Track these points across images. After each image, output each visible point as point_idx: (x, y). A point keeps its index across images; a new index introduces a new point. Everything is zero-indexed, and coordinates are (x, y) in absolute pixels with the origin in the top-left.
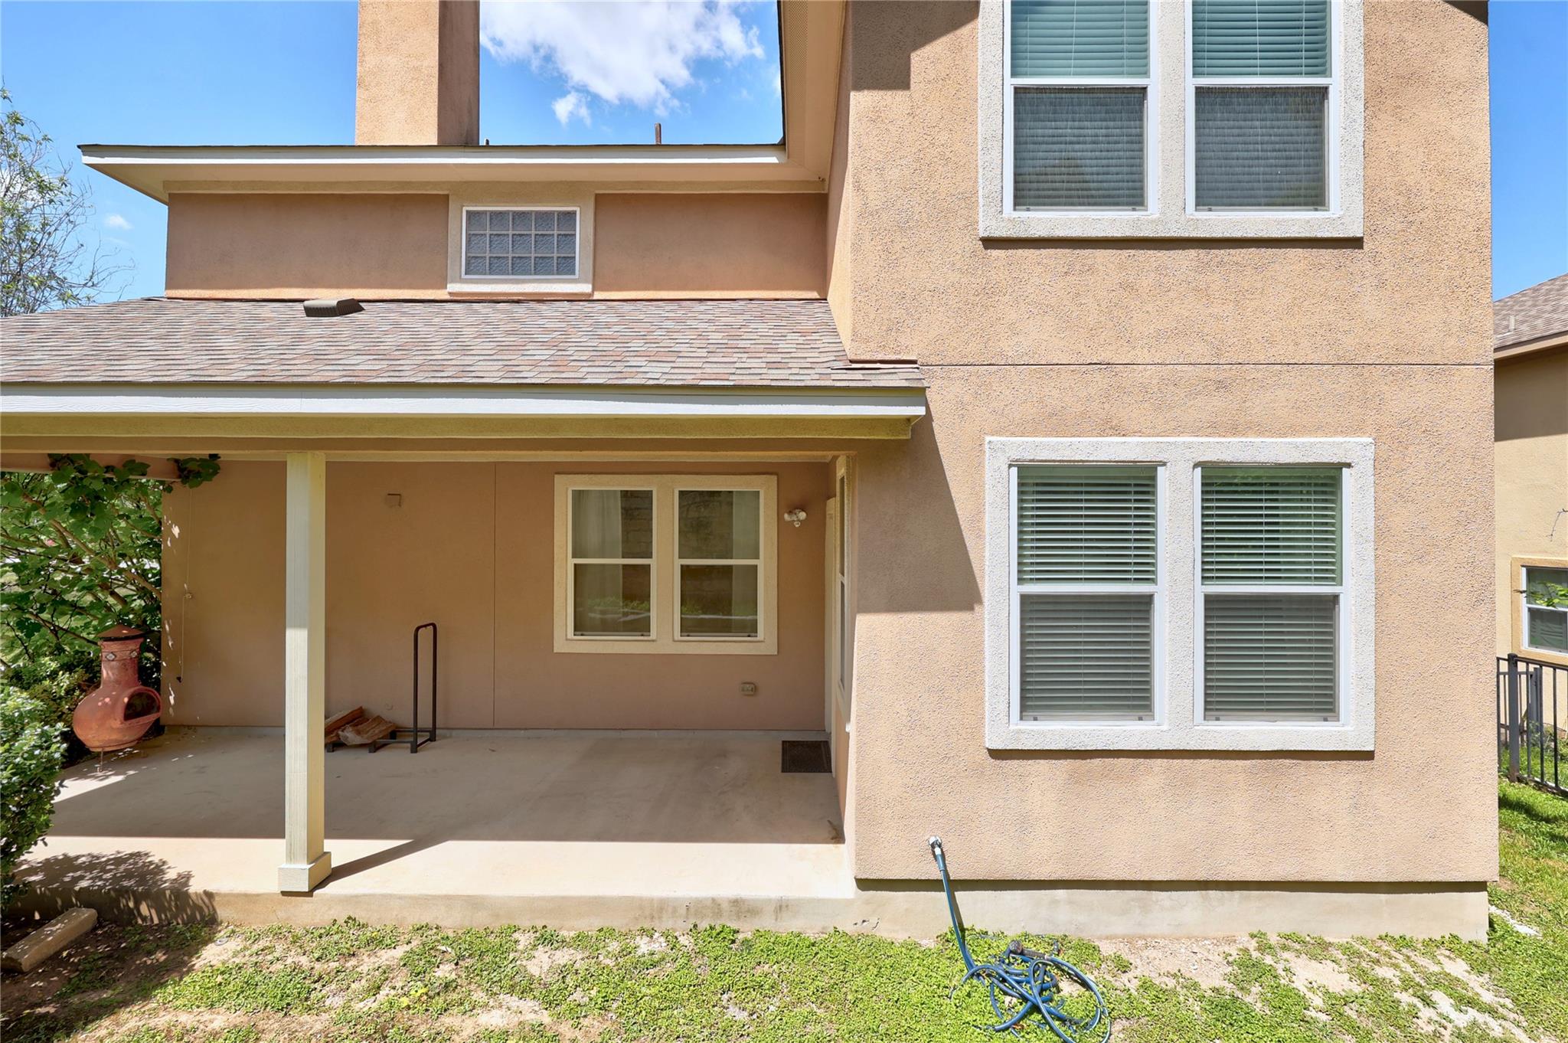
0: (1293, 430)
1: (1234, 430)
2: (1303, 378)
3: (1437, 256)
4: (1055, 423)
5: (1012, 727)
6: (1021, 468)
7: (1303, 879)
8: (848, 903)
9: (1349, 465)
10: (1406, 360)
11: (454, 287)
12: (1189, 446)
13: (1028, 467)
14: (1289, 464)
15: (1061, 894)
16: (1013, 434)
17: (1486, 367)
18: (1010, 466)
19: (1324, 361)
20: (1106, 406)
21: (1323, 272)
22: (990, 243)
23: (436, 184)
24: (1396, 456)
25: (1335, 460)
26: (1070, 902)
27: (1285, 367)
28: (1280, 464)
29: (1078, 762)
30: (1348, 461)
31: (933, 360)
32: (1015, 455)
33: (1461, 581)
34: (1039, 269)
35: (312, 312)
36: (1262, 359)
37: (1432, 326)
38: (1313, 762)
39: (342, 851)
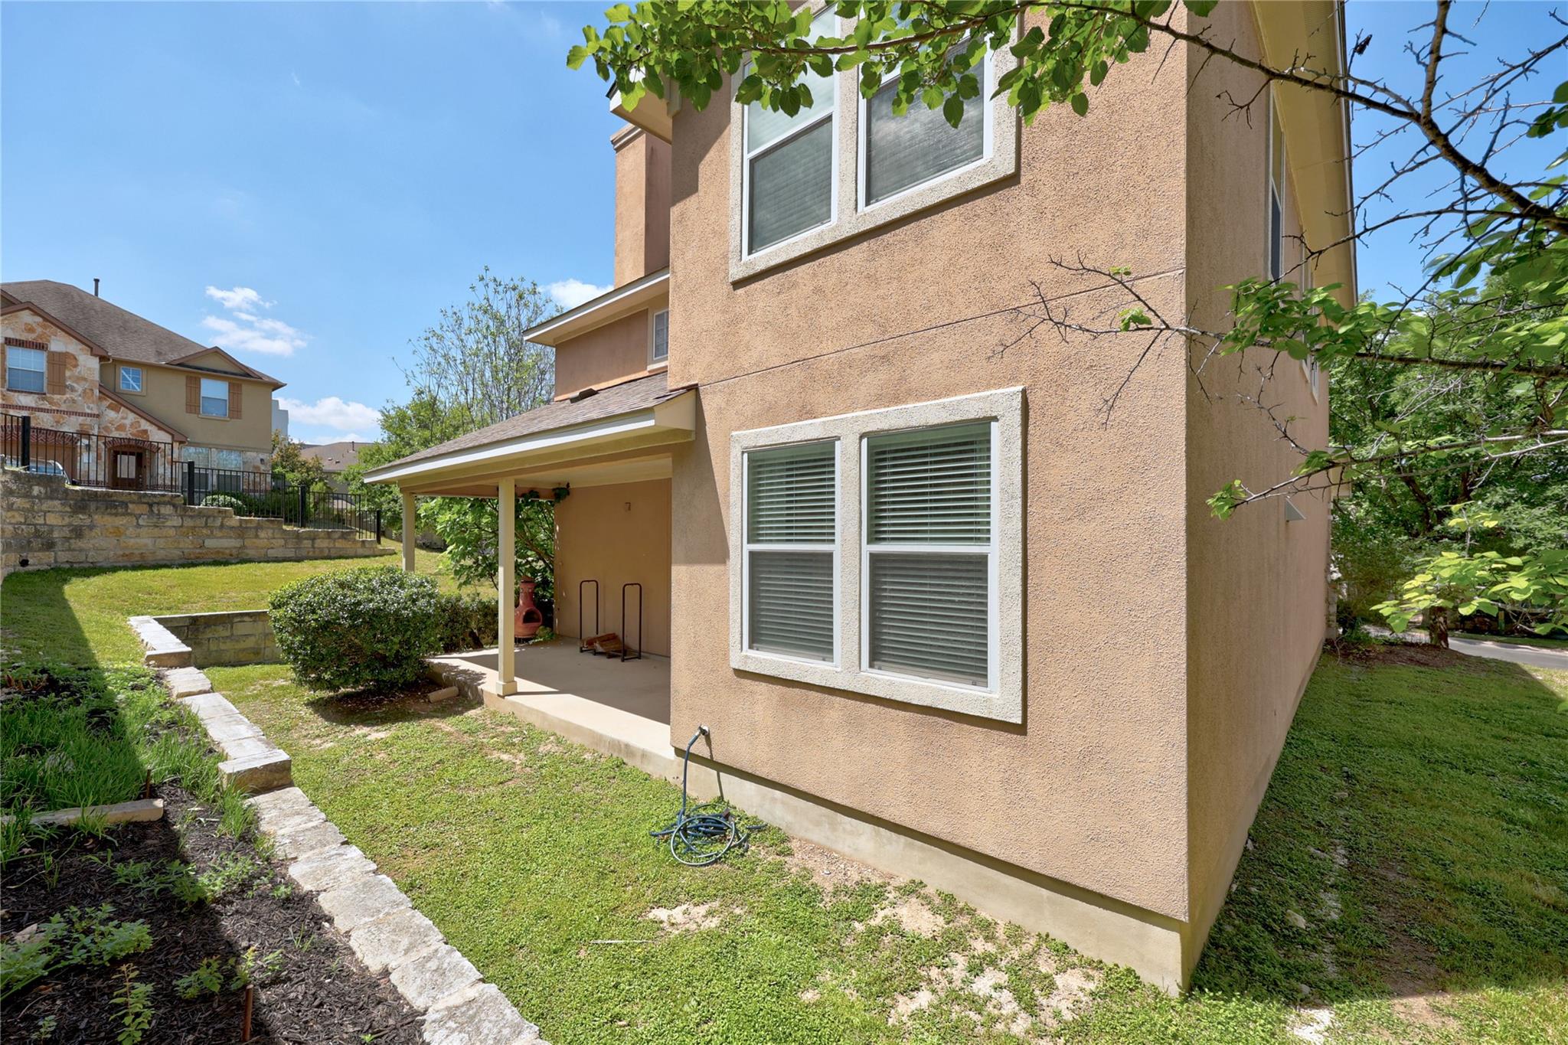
0: (949, 391)
1: (896, 399)
2: (957, 337)
3: (1108, 159)
4: (771, 415)
5: (744, 653)
6: (749, 453)
7: (955, 841)
8: (672, 761)
9: (995, 419)
10: (1067, 291)
11: (651, 367)
12: (856, 420)
13: (754, 452)
14: (938, 425)
15: (778, 794)
16: (747, 428)
17: (1172, 274)
18: (743, 453)
19: (977, 315)
20: (803, 395)
21: (979, 223)
22: (738, 284)
23: (638, 305)
24: (1054, 401)
25: (981, 415)
26: (783, 803)
27: (940, 330)
28: (931, 426)
29: (785, 689)
30: (994, 414)
31: (705, 382)
32: (746, 444)
33: (1134, 540)
34: (764, 295)
35: (574, 400)
36: (919, 326)
37: (1100, 243)
38: (965, 726)
39: (523, 684)
